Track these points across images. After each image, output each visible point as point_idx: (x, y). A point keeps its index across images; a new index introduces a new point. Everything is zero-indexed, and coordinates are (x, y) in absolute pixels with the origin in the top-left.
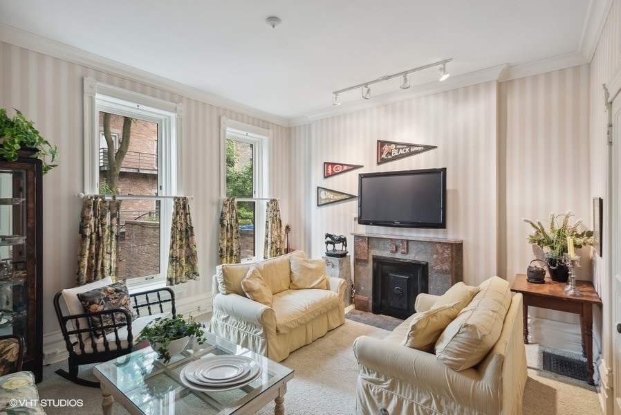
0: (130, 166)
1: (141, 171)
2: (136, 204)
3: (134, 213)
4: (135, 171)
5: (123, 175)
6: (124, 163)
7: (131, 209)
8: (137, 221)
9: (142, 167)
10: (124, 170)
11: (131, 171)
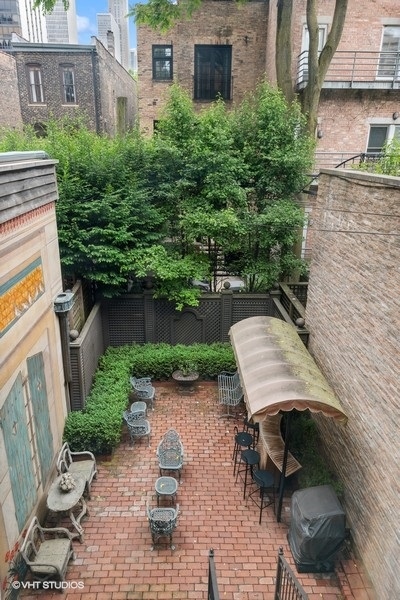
0: (339, 78)
1: (355, 86)
2: (341, 143)
3: (336, 157)
4: (345, 86)
5: (327, 95)
6: (329, 74)
7: (332, 150)
8: (340, 169)
9: (356, 79)
10: (329, 86)
11: (340, 86)
